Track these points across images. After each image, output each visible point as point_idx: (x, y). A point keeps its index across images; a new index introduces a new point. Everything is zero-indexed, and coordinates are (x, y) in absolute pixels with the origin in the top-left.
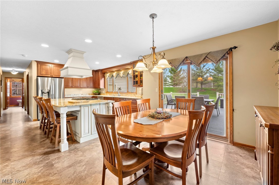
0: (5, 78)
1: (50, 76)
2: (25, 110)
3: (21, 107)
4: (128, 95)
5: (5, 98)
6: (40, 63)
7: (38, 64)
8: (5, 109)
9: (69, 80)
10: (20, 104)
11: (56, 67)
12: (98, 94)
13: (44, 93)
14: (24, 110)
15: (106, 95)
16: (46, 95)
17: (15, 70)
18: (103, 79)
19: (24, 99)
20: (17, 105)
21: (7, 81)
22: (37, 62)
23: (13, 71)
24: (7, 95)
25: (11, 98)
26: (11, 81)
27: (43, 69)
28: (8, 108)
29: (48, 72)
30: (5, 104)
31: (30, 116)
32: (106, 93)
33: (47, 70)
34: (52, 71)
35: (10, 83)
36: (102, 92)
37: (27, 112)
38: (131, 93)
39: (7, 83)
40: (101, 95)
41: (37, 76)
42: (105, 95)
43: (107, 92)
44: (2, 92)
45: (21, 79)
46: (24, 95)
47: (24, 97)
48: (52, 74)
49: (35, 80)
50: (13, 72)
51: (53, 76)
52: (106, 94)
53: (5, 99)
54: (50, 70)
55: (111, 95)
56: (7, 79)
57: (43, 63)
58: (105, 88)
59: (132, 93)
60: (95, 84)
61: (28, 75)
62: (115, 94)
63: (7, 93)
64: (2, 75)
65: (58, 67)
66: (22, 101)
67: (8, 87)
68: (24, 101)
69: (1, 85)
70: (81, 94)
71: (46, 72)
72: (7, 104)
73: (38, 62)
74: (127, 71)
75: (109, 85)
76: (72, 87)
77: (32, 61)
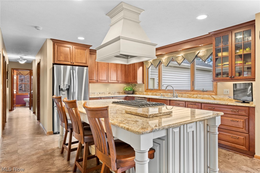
0: (12, 69)
1: (69, 63)
2: (34, 113)
3: (29, 108)
4: (195, 96)
5: (12, 95)
6: (58, 43)
7: (55, 44)
8: (11, 110)
9: (94, 71)
10: (27, 105)
11: (78, 49)
12: (132, 92)
13: (62, 90)
14: (32, 113)
15: (146, 95)
16: (65, 93)
17: (23, 58)
18: (141, 68)
19: (32, 97)
20: (24, 105)
21: (14, 73)
22: (53, 42)
23: (21, 59)
24: (13, 91)
25: (17, 96)
26: (18, 74)
27: (61, 53)
28: (14, 109)
29: (68, 57)
30: (11, 104)
31: (41, 125)
32: (145, 91)
33: (66, 55)
34: (73, 55)
35: (17, 76)
36: (139, 89)
37: (36, 117)
38: (202, 93)
39: (14, 75)
40: (136, 94)
41: (53, 64)
42: (143, 94)
43: (147, 90)
44: (8, 87)
45: (29, 71)
46: (32, 92)
47: (32, 95)
48: (73, 60)
49: (50, 69)
50: (21, 61)
51: (75, 64)
52: (145, 93)
53: (11, 97)
54: (70, 54)
55: (156, 95)
56: (14, 70)
57: (61, 43)
58: (144, 83)
59: (205, 93)
60: (127, 77)
61: (39, 64)
62: (165, 94)
63: (13, 89)
64: (8, 65)
65: (81, 49)
66: (30, 100)
67: (15, 82)
68: (32, 100)
69: (7, 79)
70: (108, 93)
71: (65, 57)
72: (13, 104)
73: (55, 42)
74: (195, 52)
75: (150, 78)
76: (97, 82)
77: (47, 39)
